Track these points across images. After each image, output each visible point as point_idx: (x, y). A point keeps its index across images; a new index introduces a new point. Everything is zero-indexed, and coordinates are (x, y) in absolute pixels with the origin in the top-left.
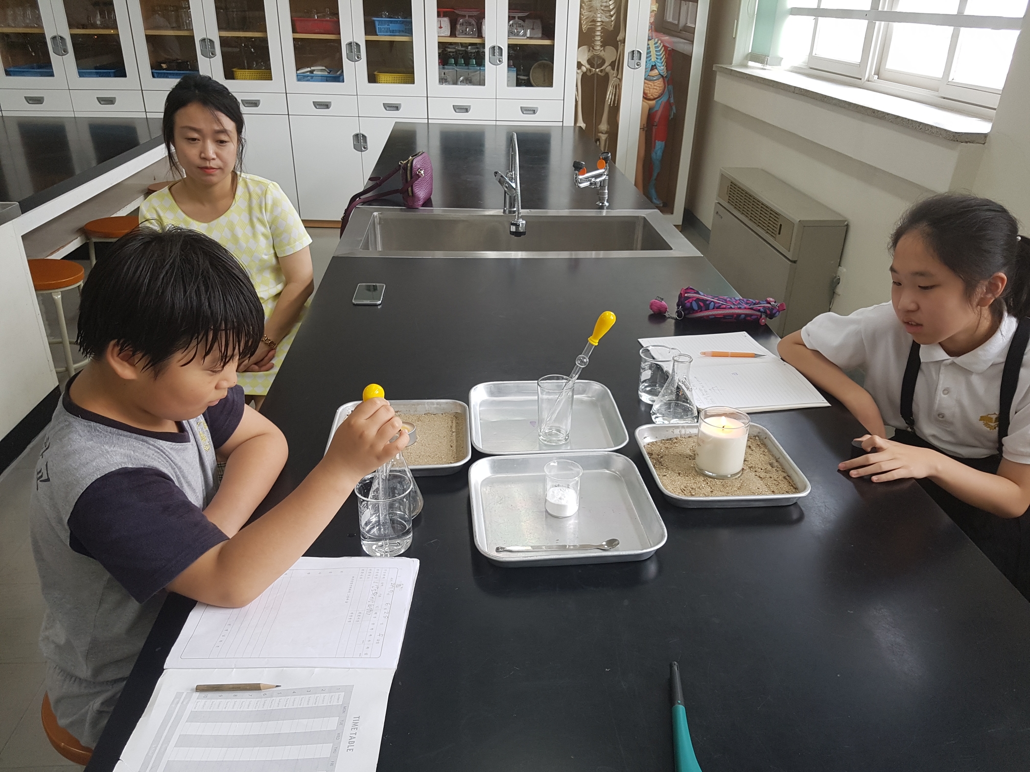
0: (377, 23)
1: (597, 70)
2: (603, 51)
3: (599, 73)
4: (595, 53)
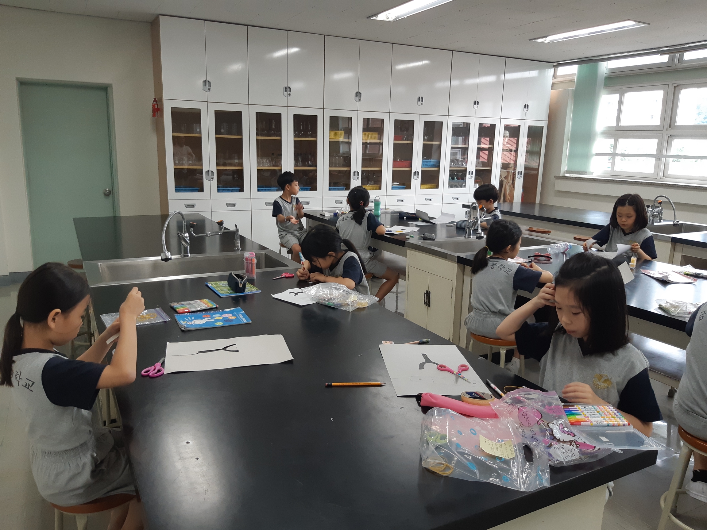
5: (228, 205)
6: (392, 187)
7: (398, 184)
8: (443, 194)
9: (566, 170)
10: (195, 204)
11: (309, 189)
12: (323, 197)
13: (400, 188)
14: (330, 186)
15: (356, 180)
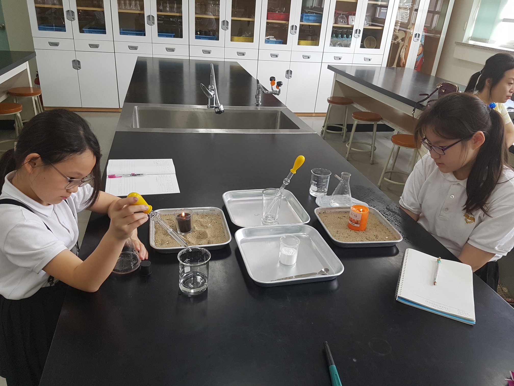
0: (304, 16)
1: (396, 41)
3: (396, 43)
4: (396, 34)
5: (91, 46)
6: (266, 41)
7: (274, 37)
8: (323, 52)
9: (471, 36)
10: (59, 43)
11: (173, 36)
12: (189, 45)
14: (196, 34)
15: (225, 30)
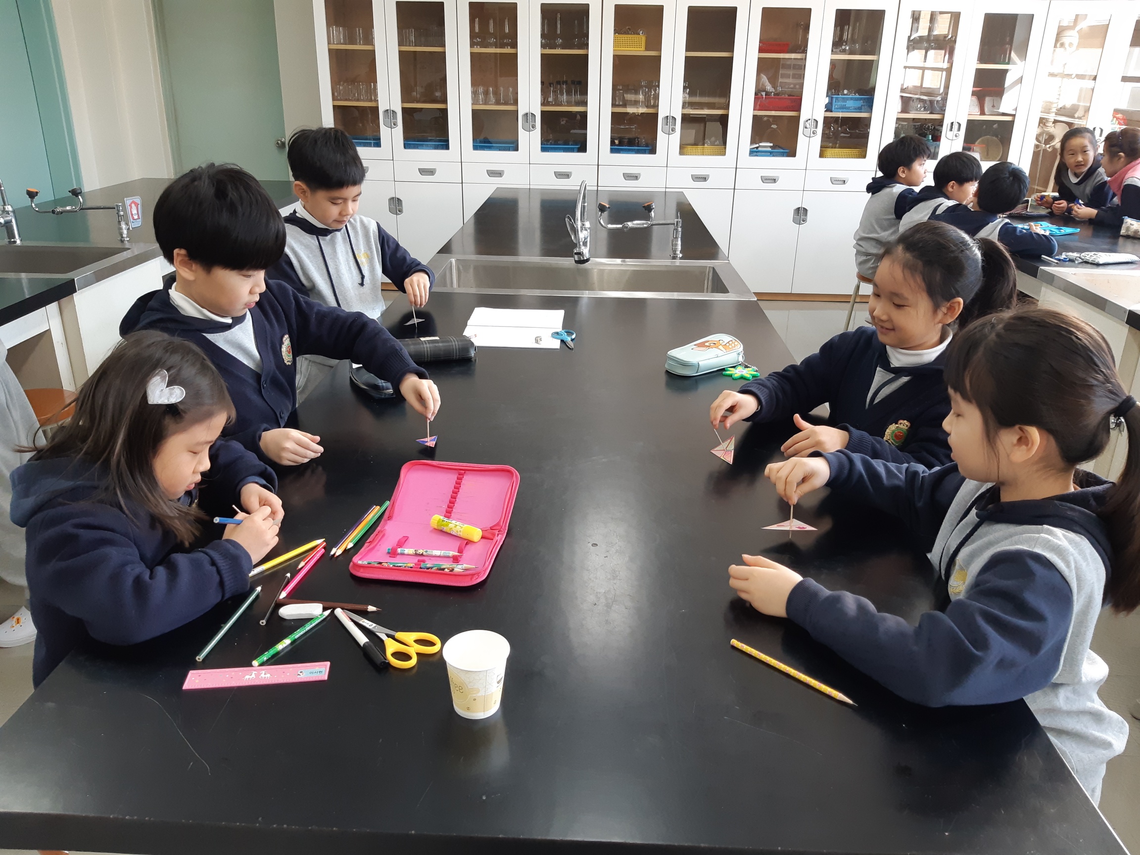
0: (834, 100)
2: (1053, 127)
3: (1048, 149)
4: (1045, 130)
5: (422, 171)
6: (751, 152)
7: (772, 145)
12: (598, 165)
13: (771, 154)
14: (612, 143)
15: (669, 134)
